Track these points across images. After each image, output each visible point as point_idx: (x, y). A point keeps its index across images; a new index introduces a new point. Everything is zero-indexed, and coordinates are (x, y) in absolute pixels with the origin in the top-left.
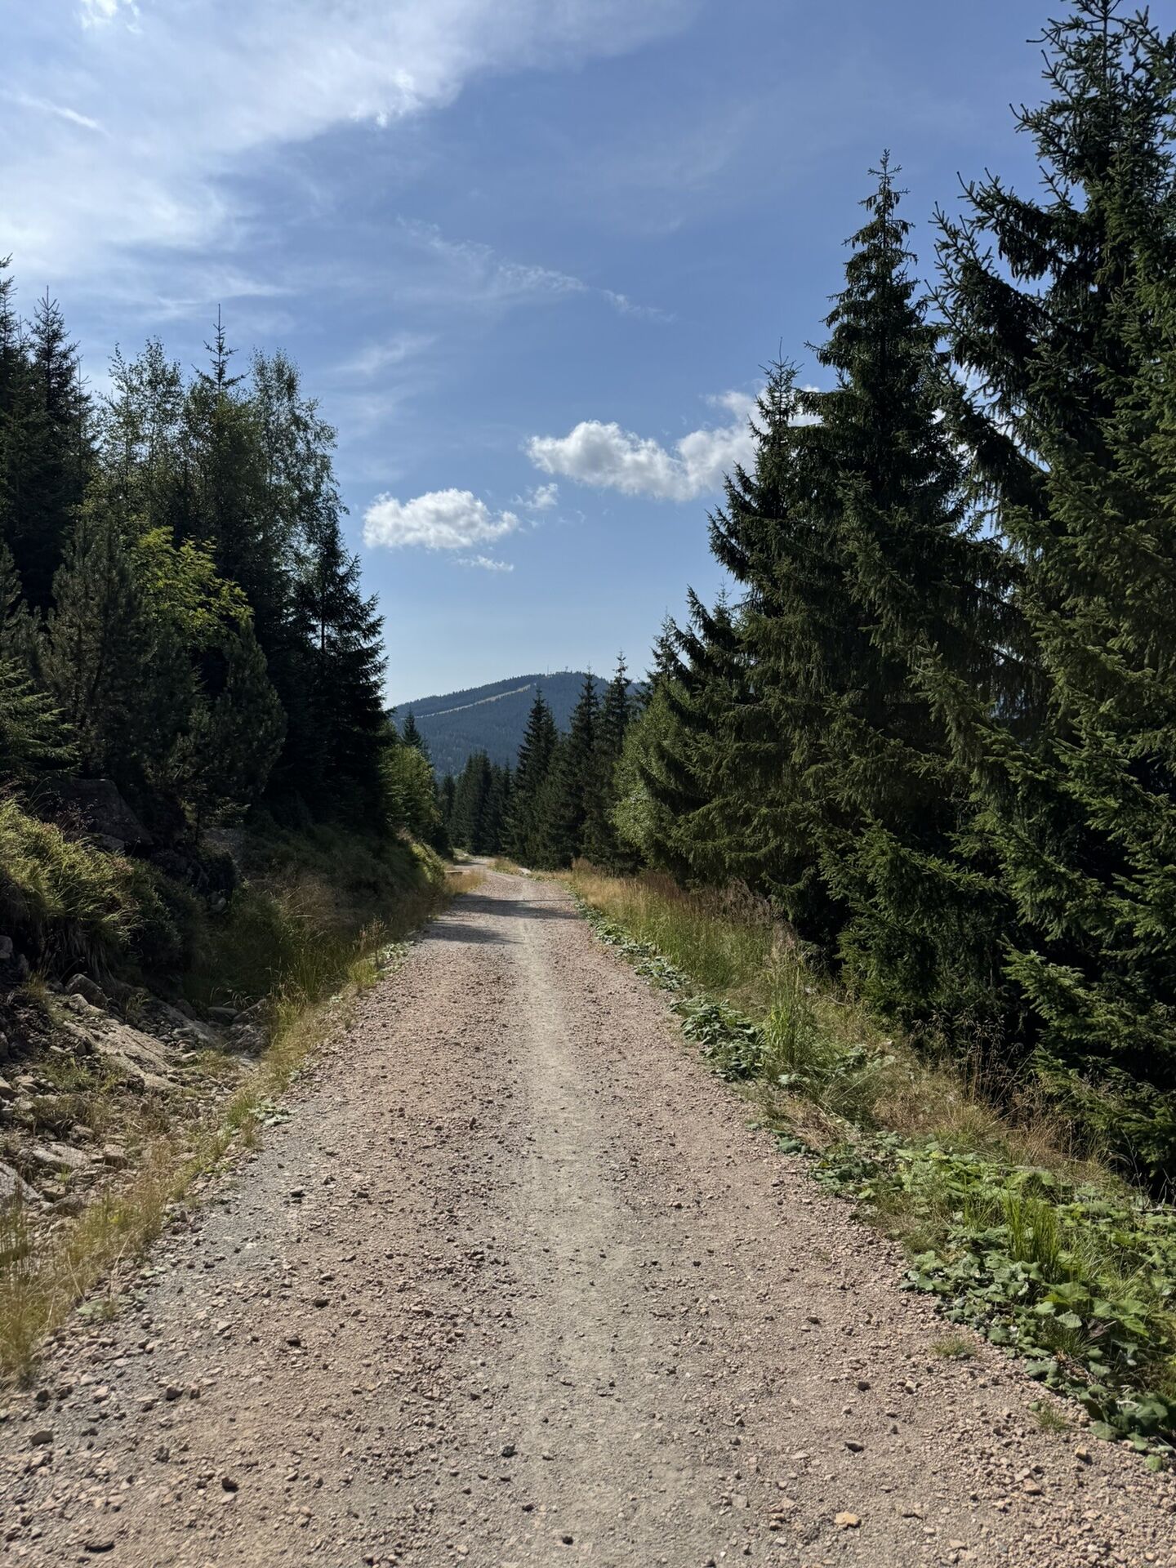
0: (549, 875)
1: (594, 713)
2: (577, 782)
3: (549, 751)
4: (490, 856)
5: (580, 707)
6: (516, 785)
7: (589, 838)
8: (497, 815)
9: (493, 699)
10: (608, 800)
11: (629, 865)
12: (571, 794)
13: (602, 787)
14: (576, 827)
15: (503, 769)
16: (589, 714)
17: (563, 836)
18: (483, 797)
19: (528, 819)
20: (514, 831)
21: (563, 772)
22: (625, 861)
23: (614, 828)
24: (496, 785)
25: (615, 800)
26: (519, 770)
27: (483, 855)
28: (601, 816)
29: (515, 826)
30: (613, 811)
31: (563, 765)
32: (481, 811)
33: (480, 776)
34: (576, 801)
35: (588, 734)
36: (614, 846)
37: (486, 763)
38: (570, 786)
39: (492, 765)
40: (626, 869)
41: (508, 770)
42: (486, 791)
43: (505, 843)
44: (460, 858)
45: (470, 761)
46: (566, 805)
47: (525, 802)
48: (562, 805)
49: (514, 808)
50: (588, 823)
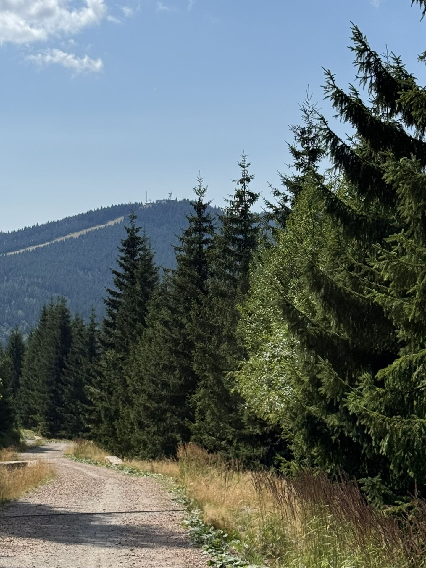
0: (147, 466)
1: (206, 242)
2: (184, 336)
3: (147, 296)
4: (70, 438)
5: (187, 233)
6: (103, 342)
7: (202, 413)
8: (79, 384)
9: (76, 235)
10: (229, 359)
11: (261, 451)
12: (176, 353)
13: (220, 343)
14: (184, 398)
15: (86, 322)
16: (201, 243)
17: (165, 411)
18: (61, 360)
19: (120, 388)
20: (100, 406)
21: (166, 323)
22: (254, 445)
23: (239, 399)
24: (77, 345)
25: (239, 359)
26: (107, 323)
27: (61, 438)
28: (219, 382)
29: (102, 399)
30: (236, 374)
31: (165, 313)
32: (58, 380)
33: (57, 333)
34: (184, 362)
35: (199, 271)
36: (238, 425)
37: (64, 315)
38: (175, 342)
39: (73, 318)
40: (257, 458)
41: (93, 324)
42: (65, 353)
43: (89, 421)
44: (29, 442)
45: (45, 314)
46: (170, 368)
47: (115, 365)
48: (165, 367)
49: (100, 374)
50: (201, 392)
